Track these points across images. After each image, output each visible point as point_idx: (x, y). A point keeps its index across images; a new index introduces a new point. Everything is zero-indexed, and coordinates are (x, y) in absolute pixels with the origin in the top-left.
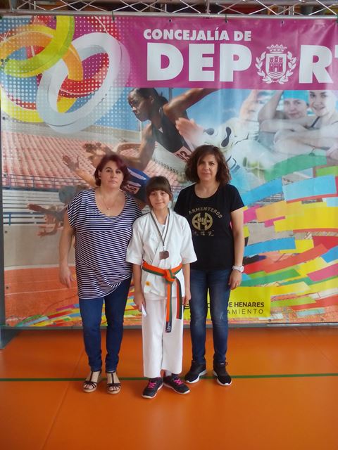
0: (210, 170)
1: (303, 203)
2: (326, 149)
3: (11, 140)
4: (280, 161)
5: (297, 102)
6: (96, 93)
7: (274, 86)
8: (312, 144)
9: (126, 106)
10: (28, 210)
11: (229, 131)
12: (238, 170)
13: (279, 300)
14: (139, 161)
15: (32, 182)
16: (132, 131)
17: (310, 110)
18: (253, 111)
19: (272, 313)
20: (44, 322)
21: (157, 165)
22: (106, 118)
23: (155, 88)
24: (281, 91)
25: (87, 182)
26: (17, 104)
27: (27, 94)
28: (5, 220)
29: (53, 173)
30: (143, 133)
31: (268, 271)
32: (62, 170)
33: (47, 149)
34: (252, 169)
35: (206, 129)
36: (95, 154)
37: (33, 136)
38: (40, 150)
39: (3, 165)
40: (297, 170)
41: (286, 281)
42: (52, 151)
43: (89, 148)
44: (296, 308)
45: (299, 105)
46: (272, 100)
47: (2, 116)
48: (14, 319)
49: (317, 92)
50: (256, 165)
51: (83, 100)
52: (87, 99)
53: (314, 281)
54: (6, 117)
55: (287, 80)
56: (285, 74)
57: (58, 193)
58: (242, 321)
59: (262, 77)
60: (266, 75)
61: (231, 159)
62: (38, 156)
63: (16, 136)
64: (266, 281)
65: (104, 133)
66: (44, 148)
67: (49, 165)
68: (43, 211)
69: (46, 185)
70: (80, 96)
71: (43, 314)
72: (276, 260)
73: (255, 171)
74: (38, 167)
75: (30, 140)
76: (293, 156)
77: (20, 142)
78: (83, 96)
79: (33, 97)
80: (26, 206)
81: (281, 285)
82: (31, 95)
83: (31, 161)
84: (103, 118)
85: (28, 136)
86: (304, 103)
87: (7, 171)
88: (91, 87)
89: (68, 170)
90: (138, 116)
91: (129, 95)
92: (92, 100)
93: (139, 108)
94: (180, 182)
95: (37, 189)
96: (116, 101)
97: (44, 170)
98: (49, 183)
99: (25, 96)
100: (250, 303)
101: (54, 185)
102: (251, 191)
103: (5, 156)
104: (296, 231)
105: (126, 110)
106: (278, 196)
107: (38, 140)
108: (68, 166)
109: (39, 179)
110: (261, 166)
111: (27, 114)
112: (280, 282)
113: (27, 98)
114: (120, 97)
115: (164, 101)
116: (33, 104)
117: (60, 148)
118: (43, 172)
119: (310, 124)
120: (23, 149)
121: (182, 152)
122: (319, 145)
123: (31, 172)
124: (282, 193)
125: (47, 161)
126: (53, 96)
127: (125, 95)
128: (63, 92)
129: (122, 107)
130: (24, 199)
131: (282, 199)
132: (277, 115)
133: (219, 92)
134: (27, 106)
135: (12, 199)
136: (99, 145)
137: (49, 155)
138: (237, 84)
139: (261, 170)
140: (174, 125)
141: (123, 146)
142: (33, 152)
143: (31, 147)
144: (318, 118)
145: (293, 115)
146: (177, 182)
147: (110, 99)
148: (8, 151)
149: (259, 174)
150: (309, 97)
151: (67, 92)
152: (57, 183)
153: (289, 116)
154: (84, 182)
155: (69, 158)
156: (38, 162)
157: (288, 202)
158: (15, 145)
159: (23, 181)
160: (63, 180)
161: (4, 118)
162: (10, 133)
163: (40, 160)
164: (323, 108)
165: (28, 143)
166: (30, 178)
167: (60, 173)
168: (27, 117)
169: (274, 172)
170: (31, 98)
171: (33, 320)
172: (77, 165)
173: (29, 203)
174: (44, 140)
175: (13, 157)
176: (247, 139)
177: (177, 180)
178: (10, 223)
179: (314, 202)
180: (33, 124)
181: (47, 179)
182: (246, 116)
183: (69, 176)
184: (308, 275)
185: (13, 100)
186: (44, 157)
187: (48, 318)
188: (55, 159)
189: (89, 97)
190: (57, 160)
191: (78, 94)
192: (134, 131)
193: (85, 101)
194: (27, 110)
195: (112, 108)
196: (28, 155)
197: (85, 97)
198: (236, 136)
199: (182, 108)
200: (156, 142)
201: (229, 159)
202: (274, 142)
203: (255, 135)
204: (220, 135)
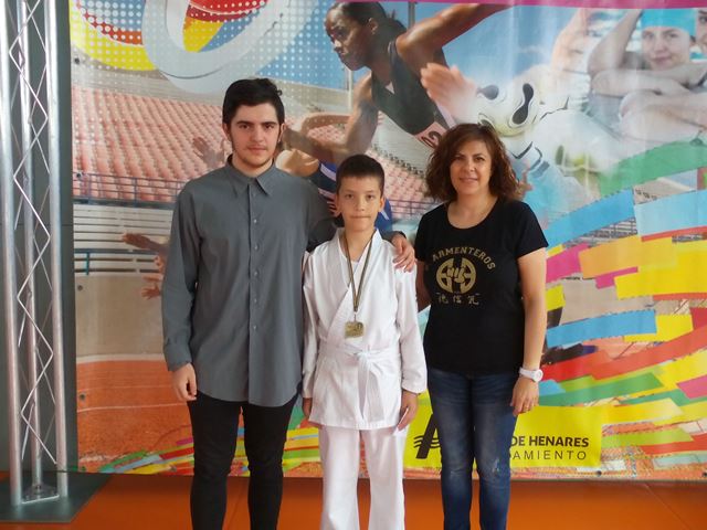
0: (477, 171)
1: (674, 241)
3: (92, 104)
4: (630, 155)
5: (669, 34)
6: (261, 10)
8: (697, 120)
9: (320, 39)
10: (124, 246)
11: (528, 92)
12: (545, 172)
13: (619, 433)
14: (345, 151)
15: (132, 189)
16: (331, 89)
17: (696, 49)
18: (578, 52)
19: (603, 458)
20: (153, 465)
22: (281, 62)
23: (381, 3)
24: (637, 11)
26: (104, 32)
27: (123, 14)
28: (78, 265)
29: (174, 172)
30: (353, 94)
31: (598, 377)
32: (191, 167)
34: (574, 169)
35: (483, 87)
37: (135, 99)
38: (149, 125)
39: (75, 153)
40: (666, 174)
41: (635, 396)
42: (171, 129)
44: (653, 450)
45: (674, 39)
46: (618, 28)
47: (73, 57)
48: (95, 459)
50: (583, 162)
51: (236, 25)
52: (244, 24)
53: (690, 397)
54: (82, 58)
58: (544, 473)
61: (532, 150)
62: (144, 138)
63: (101, 97)
64: (594, 395)
66: (156, 121)
67: (165, 156)
69: (159, 196)
70: (228, 18)
71: (151, 449)
72: (614, 354)
73: (580, 174)
74: (143, 158)
75: (130, 108)
76: (659, 145)
77: (109, 109)
78: (236, 17)
79: (135, 18)
80: (120, 237)
81: (623, 404)
82: (131, 14)
83: (131, 148)
84: (273, 62)
85: (126, 98)
86: (684, 35)
87: (82, 168)
90: (344, 59)
91: (328, 15)
92: (253, 25)
95: (140, 203)
96: (301, 27)
97: (157, 165)
98: (166, 191)
99: (119, 18)
100: (560, 438)
102: (571, 214)
103: (80, 138)
104: (657, 298)
105: (320, 47)
106: (626, 225)
107: (144, 106)
108: (202, 158)
109: (146, 183)
110: (591, 165)
111: (124, 53)
112: (622, 398)
113: (123, 21)
114: (309, 19)
115: (399, 29)
116: (136, 34)
117: (189, 122)
118: (154, 171)
119: (695, 81)
120: (115, 123)
121: (431, 134)
123: (130, 169)
124: (633, 220)
125: (161, 147)
126: (176, 18)
127: (320, 15)
128: (195, 10)
129: (312, 39)
130: (116, 222)
131: (633, 233)
132: (625, 61)
133: (511, 11)
134: (123, 37)
135: (92, 223)
137: (165, 137)
139: (590, 173)
140: (418, 78)
141: (313, 119)
142: (135, 129)
143: (131, 120)
146: (420, 194)
147: (289, 23)
148: (85, 127)
149: (587, 181)
150: (697, 23)
151: (204, 9)
153: (653, 64)
155: (205, 143)
156: (145, 151)
157: (645, 239)
158: (101, 116)
159: (114, 187)
161: (77, 61)
162: (92, 90)
163: (149, 146)
165: (125, 111)
166: (129, 181)
167: (187, 173)
168: (123, 60)
169: (619, 177)
170: (131, 22)
171: (131, 461)
172: (221, 157)
173: (125, 231)
174: (156, 106)
175: (96, 139)
176: (565, 108)
177: (420, 190)
178: (88, 270)
179: (696, 239)
180: (137, 73)
181: (162, 184)
182: (563, 63)
184: (678, 384)
185: (95, 24)
186: (156, 139)
187: (160, 458)
188: (178, 145)
189: (247, 19)
190: (182, 146)
191: (226, 13)
192: (337, 90)
193: (240, 28)
194: (125, 44)
195: (293, 43)
196: (126, 135)
197: (240, 20)
198: (542, 103)
199: (434, 45)
200: (380, 112)
201: (528, 149)
202: (620, 115)
203: (581, 102)
204: (511, 98)
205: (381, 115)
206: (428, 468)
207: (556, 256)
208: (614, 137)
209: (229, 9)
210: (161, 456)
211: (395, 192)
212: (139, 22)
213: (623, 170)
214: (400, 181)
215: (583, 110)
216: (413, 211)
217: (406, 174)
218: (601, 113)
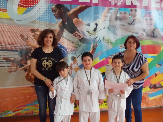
2: (137, 33)
4: (118, 38)
5: (125, 13)
6: (36, 5)
7: (115, 6)
8: (131, 31)
9: (50, 12)
10: (3, 60)
11: (97, 25)
12: (101, 42)
15: (5, 47)
17: (130, 16)
18: (107, 16)
20: (11, 114)
21: (65, 39)
22: (41, 17)
23: (64, 5)
24: (118, 8)
25: (32, 47)
29: (15, 43)
30: (58, 25)
32: (20, 41)
33: (13, 31)
34: (107, 41)
35: (87, 23)
36: (36, 34)
37: (5, 25)
38: (9, 32)
42: (15, 32)
43: (33, 31)
45: (126, 14)
46: (115, 11)
49: (133, 9)
51: (30, 9)
52: (32, 8)
55: (121, 4)
56: (120, 1)
57: (17, 52)
58: (103, 109)
59: (110, 2)
60: (112, 1)
61: (98, 37)
62: (8, 35)
65: (40, 24)
66: (11, 30)
67: (13, 39)
68: (10, 61)
69: (12, 48)
70: (29, 7)
71: (10, 110)
75: (4, 27)
78: (30, 7)
79: (5, 6)
80: (2, 58)
82: (4, 5)
83: (4, 37)
84: (39, 17)
85: (3, 25)
86: (128, 13)
88: (34, 3)
89: (23, 41)
90: (56, 17)
92: (34, 9)
93: (56, 13)
94: (75, 47)
95: (7, 50)
96: (46, 10)
97: (11, 41)
98: (13, 47)
101: (16, 48)
105: (50, 14)
107: (8, 27)
108: (23, 39)
109: (8, 45)
110: (110, 41)
111: (2, 14)
113: (2, 6)
114: (48, 8)
115: (68, 10)
116: (5, 10)
117: (19, 31)
119: (131, 23)
121: (76, 34)
122: (135, 32)
123: (4, 42)
125: (12, 37)
126: (16, 7)
127: (50, 7)
128: (20, 5)
129: (48, 12)
130: (1, 55)
132: (116, 18)
133: (92, 7)
134: (2, 10)
136: (38, 29)
137: (13, 34)
138: (100, 4)
139: (110, 42)
140: (73, 21)
142: (5, 32)
143: (4, 30)
144: (134, 20)
145: (123, 19)
146: (74, 47)
147: (43, 8)
149: (109, 44)
150: (130, 11)
151: (22, 4)
152: (17, 47)
153: (122, 19)
154: (31, 47)
155: (23, 36)
156: (8, 37)
160: (20, 46)
163: (9, 36)
164: (136, 16)
165: (3, 28)
166: (4, 45)
167: (19, 43)
168: (2, 16)
169: (116, 43)
171: (4, 114)
172: (27, 39)
173: (3, 57)
174: (11, 27)
176: (104, 28)
177: (74, 46)
180: (6, 19)
181: (12, 45)
182: (104, 18)
183: (23, 44)
186: (11, 35)
187: (12, 112)
188: (16, 36)
189: (33, 7)
190: (17, 36)
191: (28, 6)
192: (54, 24)
193: (31, 9)
194: (2, 12)
195: (44, 13)
196: (3, 34)
197: (31, 7)
198: (99, 27)
199: (76, 14)
200: (64, 29)
201: (97, 37)
202: (116, 30)
203: (108, 27)
204: (93, 26)
205: (65, 30)
206: (77, 110)
207: (104, 60)
208: (115, 35)
209: (29, 5)
210: (12, 111)
211: (68, 47)
212: (6, 7)
213: (117, 42)
214: (69, 44)
215: (108, 29)
216: (72, 51)
217: (70, 43)
218: (112, 29)
